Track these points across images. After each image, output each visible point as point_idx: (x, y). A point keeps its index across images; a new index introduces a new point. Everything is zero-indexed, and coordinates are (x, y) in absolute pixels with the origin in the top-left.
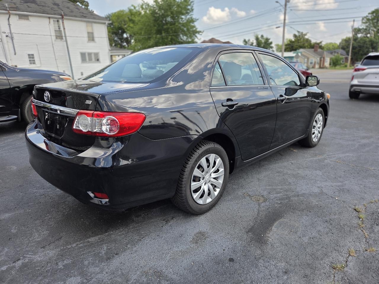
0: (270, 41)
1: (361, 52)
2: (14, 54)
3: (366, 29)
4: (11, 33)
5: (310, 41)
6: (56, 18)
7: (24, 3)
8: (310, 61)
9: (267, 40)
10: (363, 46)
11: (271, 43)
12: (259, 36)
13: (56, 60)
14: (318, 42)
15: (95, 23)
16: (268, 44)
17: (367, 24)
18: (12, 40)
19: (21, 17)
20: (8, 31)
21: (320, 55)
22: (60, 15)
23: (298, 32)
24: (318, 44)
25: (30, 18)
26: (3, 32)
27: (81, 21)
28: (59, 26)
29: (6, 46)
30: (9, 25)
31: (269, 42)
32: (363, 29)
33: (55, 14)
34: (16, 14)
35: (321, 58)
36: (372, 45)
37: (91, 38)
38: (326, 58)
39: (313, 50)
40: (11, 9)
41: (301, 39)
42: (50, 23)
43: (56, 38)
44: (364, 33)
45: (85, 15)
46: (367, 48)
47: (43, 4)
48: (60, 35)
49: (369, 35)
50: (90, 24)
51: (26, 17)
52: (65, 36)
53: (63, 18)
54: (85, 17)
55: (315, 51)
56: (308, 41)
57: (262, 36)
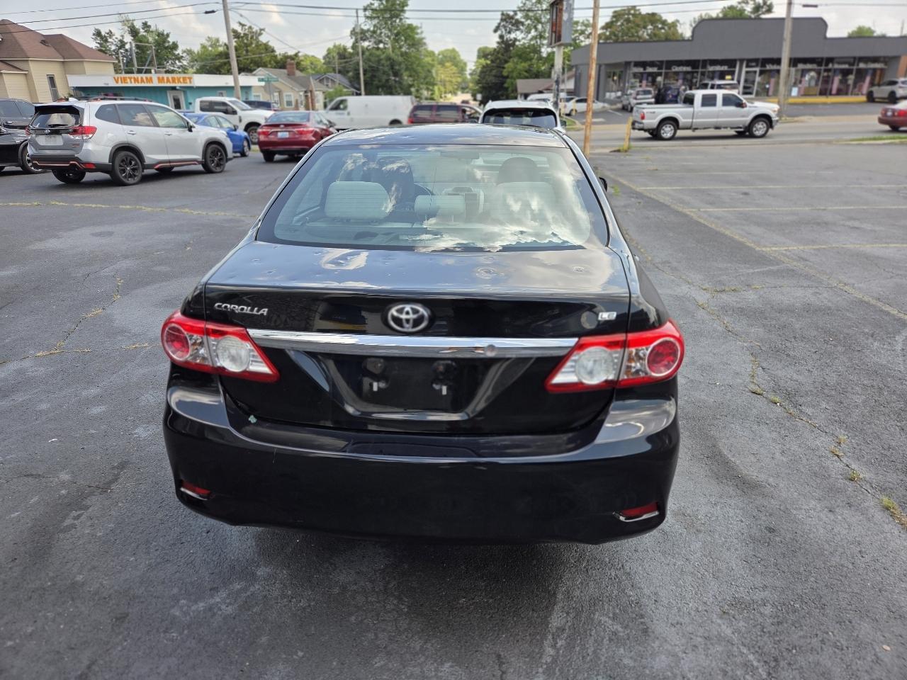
0: (171, 40)
1: (376, 82)
3: (374, 32)
5: (273, 51)
8: (285, 99)
9: (162, 38)
10: (378, 70)
11: (175, 46)
12: (138, 25)
14: (291, 53)
16: (166, 48)
17: (375, 21)
21: (302, 85)
23: (243, 25)
24: (292, 58)
31: (169, 42)
32: (368, 30)
35: (306, 92)
36: (392, 67)
38: (316, 93)
39: (285, 71)
41: (252, 43)
44: (373, 40)
46: (384, 73)
49: (381, 46)
55: (291, 75)
56: (268, 49)
57: (145, 25)
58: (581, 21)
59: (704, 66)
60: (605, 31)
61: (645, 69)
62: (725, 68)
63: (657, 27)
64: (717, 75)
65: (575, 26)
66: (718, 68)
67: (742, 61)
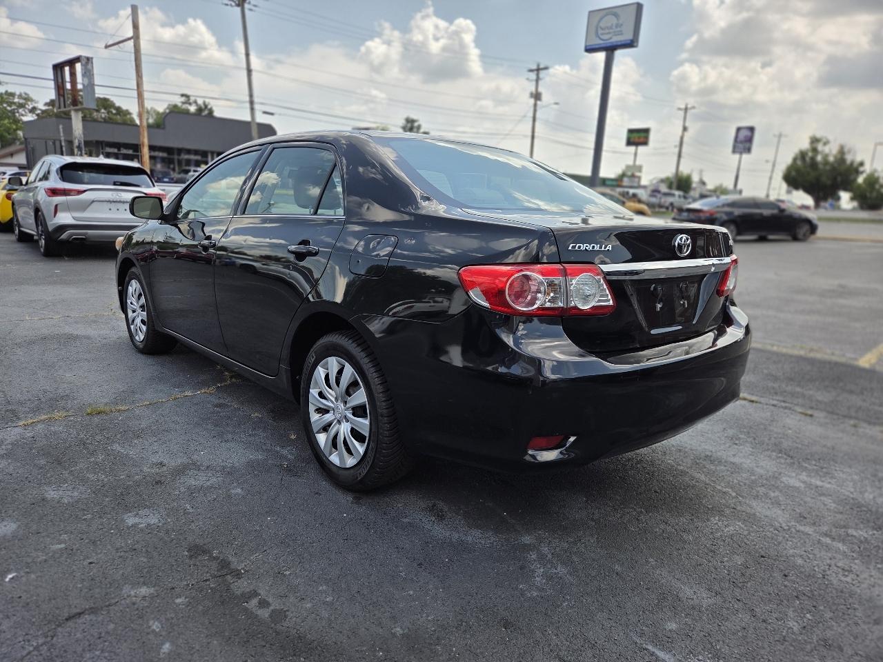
58: (18, 93)
59: (179, 154)
60: (51, 107)
61: (119, 150)
62: (199, 158)
63: (111, 112)
64: (193, 163)
65: (11, 98)
66: (193, 157)
67: (213, 153)
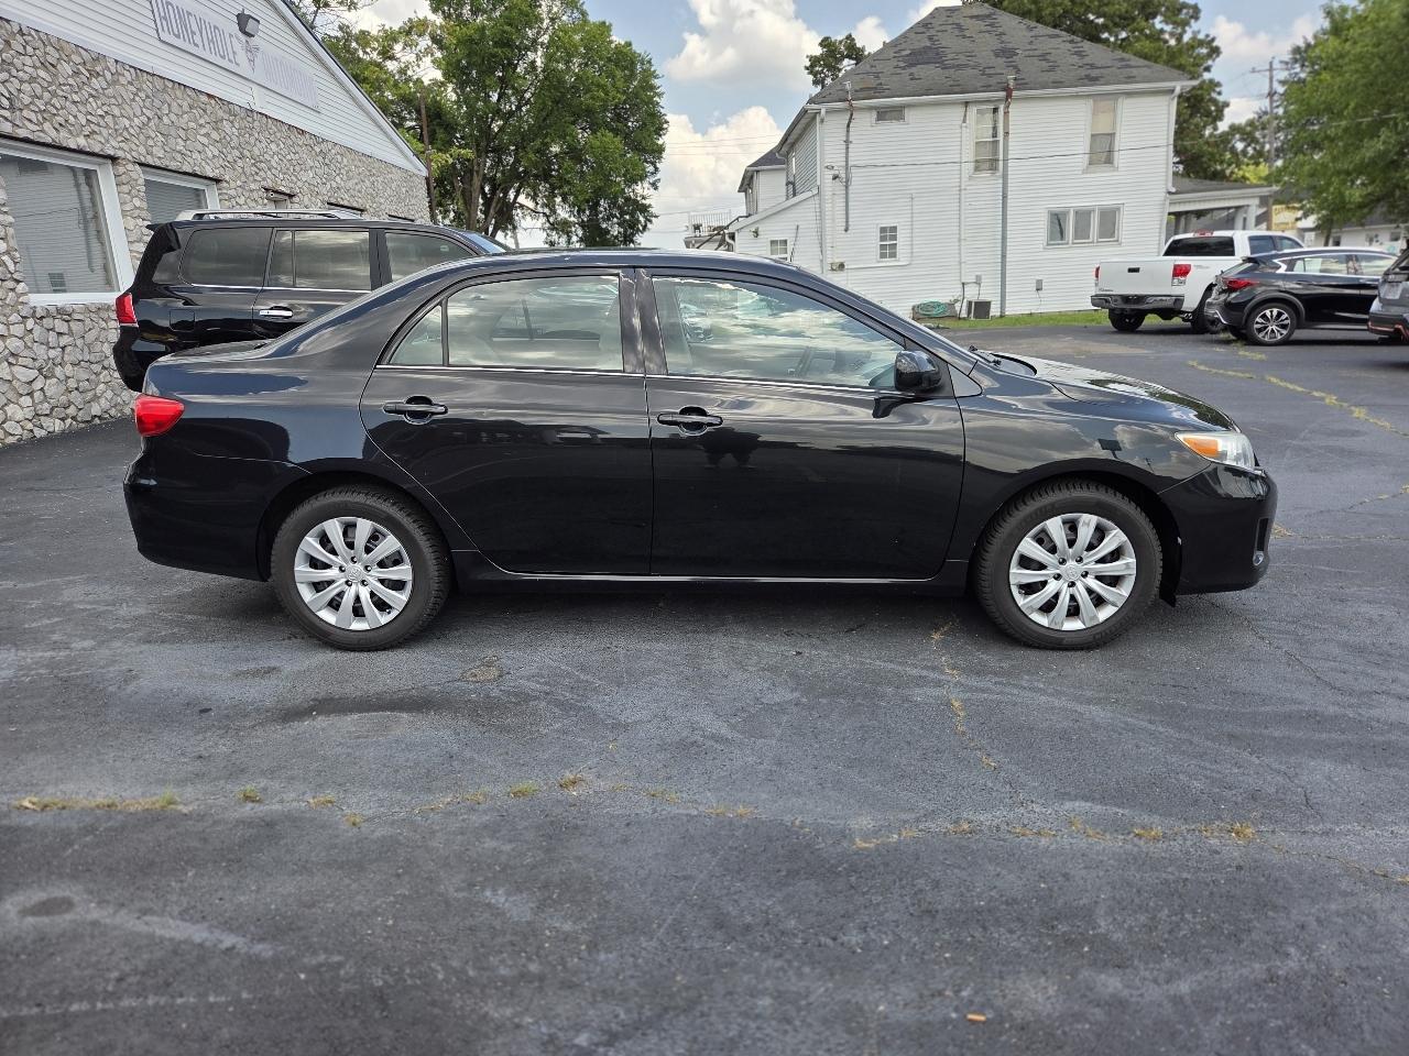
2: (843, 228)
4: (847, 167)
6: (988, 101)
7: (904, 68)
13: (960, 240)
15: (1129, 94)
18: (847, 187)
19: (883, 114)
20: (838, 161)
22: (1004, 90)
25: (908, 114)
26: (827, 167)
27: (1077, 96)
28: (995, 128)
29: (828, 206)
30: (847, 142)
33: (987, 88)
34: (870, 108)
37: (1103, 152)
40: (861, 95)
42: (964, 121)
43: (977, 169)
45: (1094, 73)
47: (962, 60)
48: (990, 159)
50: (1104, 104)
51: (895, 113)
52: (1005, 160)
53: (1009, 96)
54: (1093, 80)
